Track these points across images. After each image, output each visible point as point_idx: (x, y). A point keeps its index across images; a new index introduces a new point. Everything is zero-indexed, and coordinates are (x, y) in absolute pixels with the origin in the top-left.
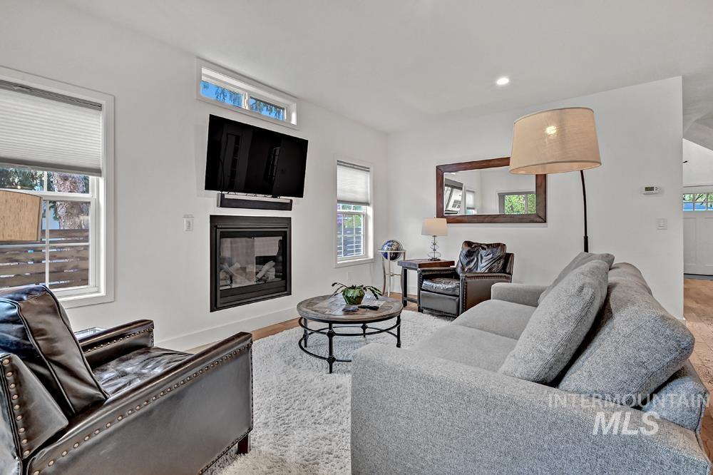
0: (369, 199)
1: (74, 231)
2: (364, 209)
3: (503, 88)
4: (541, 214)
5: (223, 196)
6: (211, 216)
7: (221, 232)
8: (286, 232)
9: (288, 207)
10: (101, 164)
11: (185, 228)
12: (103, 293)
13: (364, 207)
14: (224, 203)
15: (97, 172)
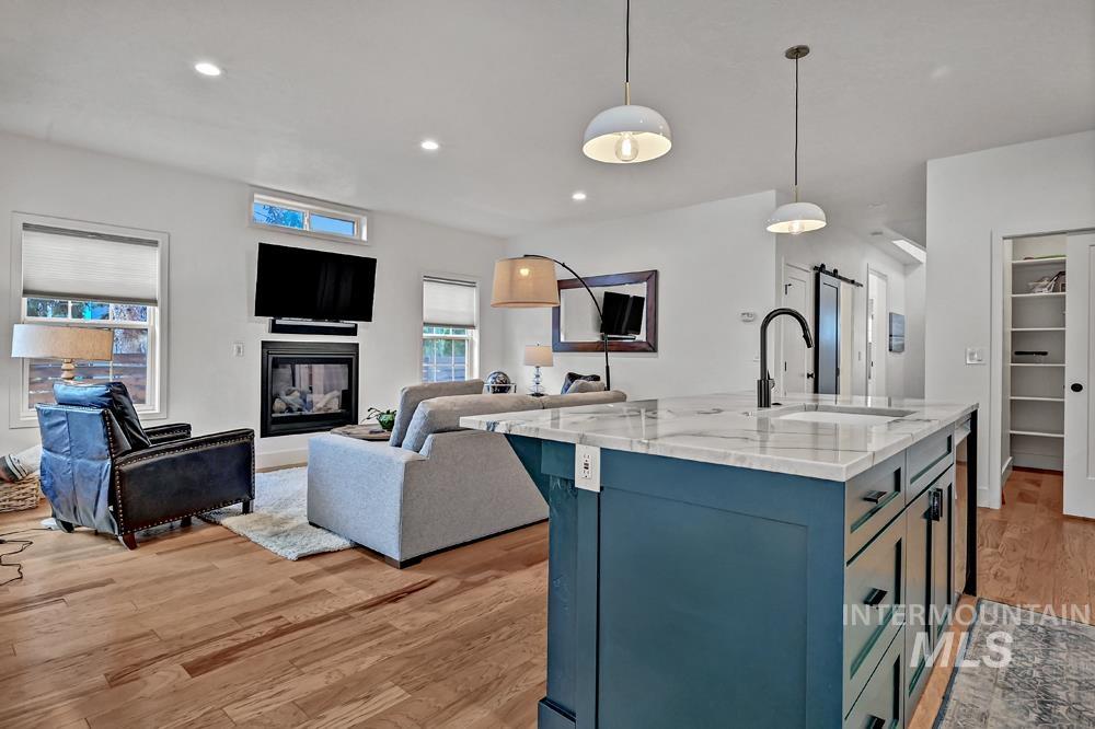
0: (475, 320)
1: (133, 355)
2: (468, 334)
3: (581, 203)
4: (651, 342)
5: (274, 321)
6: (263, 342)
7: (274, 358)
8: (351, 359)
9: (353, 332)
10: (157, 295)
11: (235, 353)
12: (157, 411)
13: (469, 331)
14: (276, 329)
15: (153, 302)
